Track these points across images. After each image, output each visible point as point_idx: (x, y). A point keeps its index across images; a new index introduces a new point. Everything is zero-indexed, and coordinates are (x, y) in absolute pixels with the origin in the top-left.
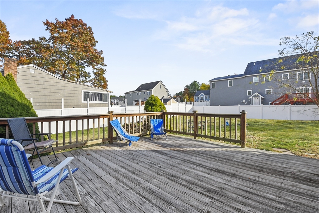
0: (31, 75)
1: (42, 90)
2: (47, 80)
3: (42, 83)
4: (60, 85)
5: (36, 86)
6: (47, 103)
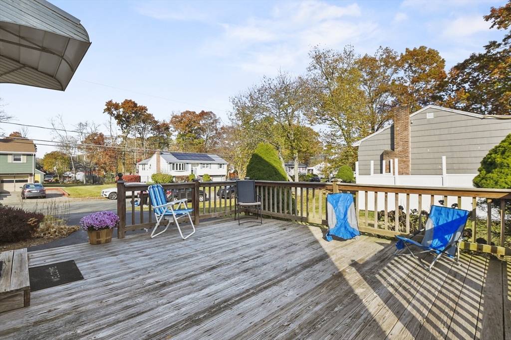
0: (430, 122)
1: (446, 143)
2: (454, 124)
3: (446, 131)
4: (480, 128)
5: (436, 138)
6: (454, 165)
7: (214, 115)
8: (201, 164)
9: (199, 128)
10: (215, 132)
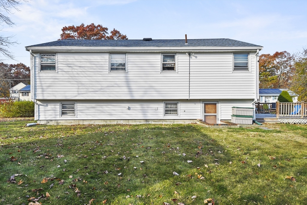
7: (288, 54)
8: (273, 96)
9: (274, 67)
10: (288, 68)
